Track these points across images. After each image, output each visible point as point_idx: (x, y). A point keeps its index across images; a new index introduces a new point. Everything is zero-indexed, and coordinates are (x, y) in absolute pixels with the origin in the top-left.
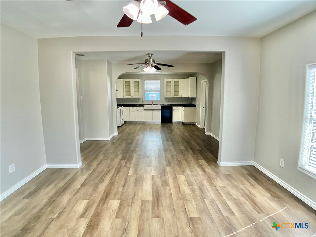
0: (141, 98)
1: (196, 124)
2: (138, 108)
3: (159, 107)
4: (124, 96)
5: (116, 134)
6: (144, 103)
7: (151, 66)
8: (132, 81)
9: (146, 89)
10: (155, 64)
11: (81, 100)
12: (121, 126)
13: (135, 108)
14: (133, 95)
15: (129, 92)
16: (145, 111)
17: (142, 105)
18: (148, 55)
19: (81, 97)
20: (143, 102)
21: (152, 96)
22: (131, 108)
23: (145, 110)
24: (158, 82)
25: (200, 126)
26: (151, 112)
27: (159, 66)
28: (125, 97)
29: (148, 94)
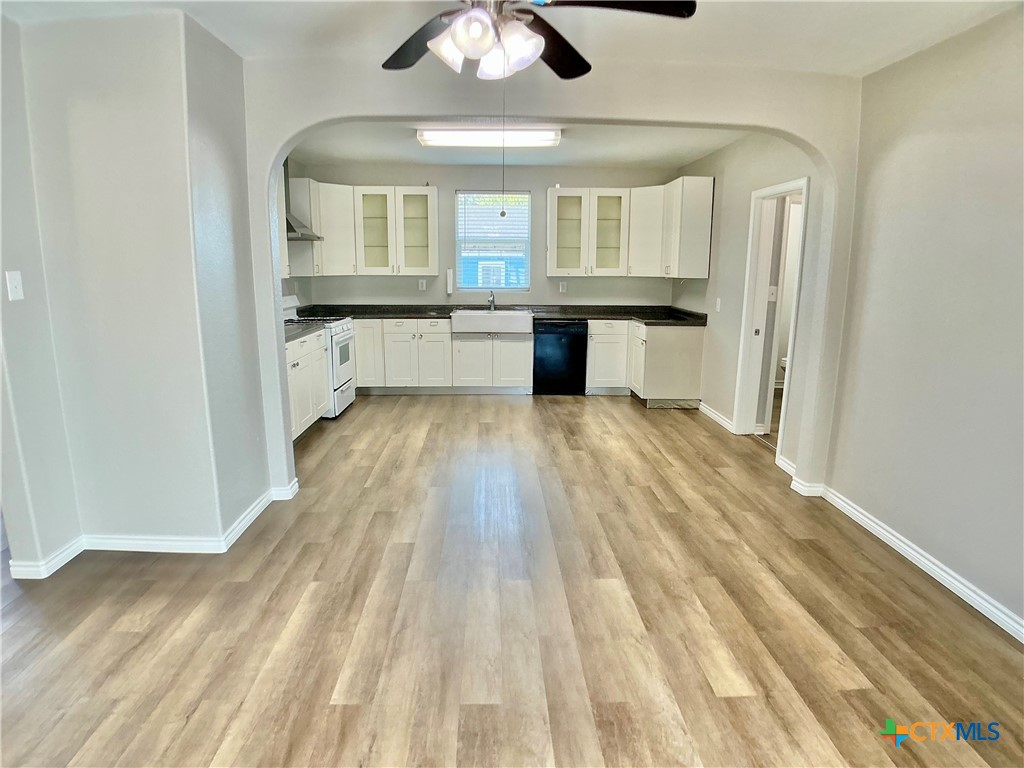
0: (442, 278)
1: (704, 408)
2: (425, 324)
3: (524, 321)
4: (355, 266)
5: (283, 489)
6: (452, 302)
8: (395, 195)
9: (461, 234)
13: (409, 325)
15: (380, 248)
16: (457, 338)
17: (444, 312)
20: (449, 295)
21: (486, 270)
22: (389, 324)
23: (454, 335)
24: (519, 204)
25: (733, 426)
26: (488, 343)
28: (365, 270)
29: (475, 261)
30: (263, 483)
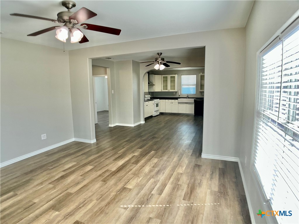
0: (178, 92)
2: (173, 101)
3: (192, 100)
4: (161, 90)
5: (143, 122)
6: (180, 97)
7: (161, 63)
8: (169, 77)
9: (182, 84)
10: (164, 62)
11: (113, 93)
12: (155, 116)
13: (170, 101)
14: (169, 89)
15: (165, 87)
17: (177, 99)
18: (158, 54)
19: (113, 91)
20: (179, 95)
22: (167, 100)
23: (179, 103)
24: (194, 77)
26: (185, 105)
27: (168, 63)
28: (163, 91)
30: (140, 121)
